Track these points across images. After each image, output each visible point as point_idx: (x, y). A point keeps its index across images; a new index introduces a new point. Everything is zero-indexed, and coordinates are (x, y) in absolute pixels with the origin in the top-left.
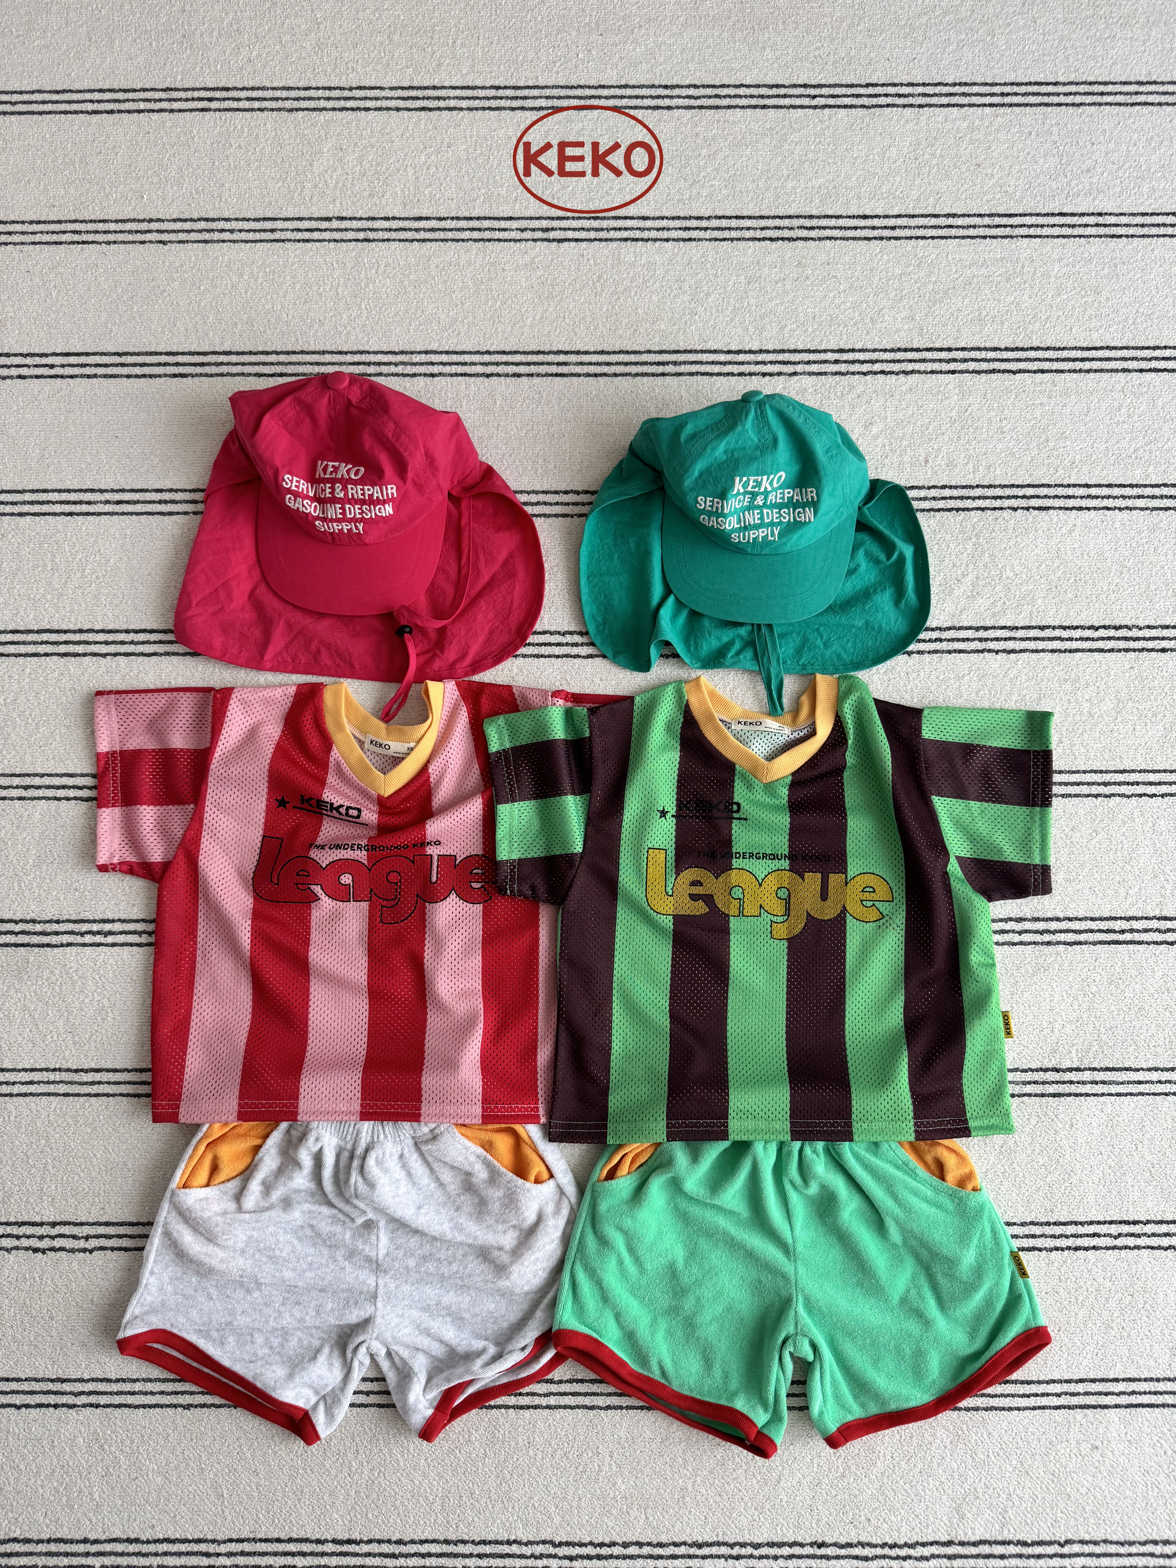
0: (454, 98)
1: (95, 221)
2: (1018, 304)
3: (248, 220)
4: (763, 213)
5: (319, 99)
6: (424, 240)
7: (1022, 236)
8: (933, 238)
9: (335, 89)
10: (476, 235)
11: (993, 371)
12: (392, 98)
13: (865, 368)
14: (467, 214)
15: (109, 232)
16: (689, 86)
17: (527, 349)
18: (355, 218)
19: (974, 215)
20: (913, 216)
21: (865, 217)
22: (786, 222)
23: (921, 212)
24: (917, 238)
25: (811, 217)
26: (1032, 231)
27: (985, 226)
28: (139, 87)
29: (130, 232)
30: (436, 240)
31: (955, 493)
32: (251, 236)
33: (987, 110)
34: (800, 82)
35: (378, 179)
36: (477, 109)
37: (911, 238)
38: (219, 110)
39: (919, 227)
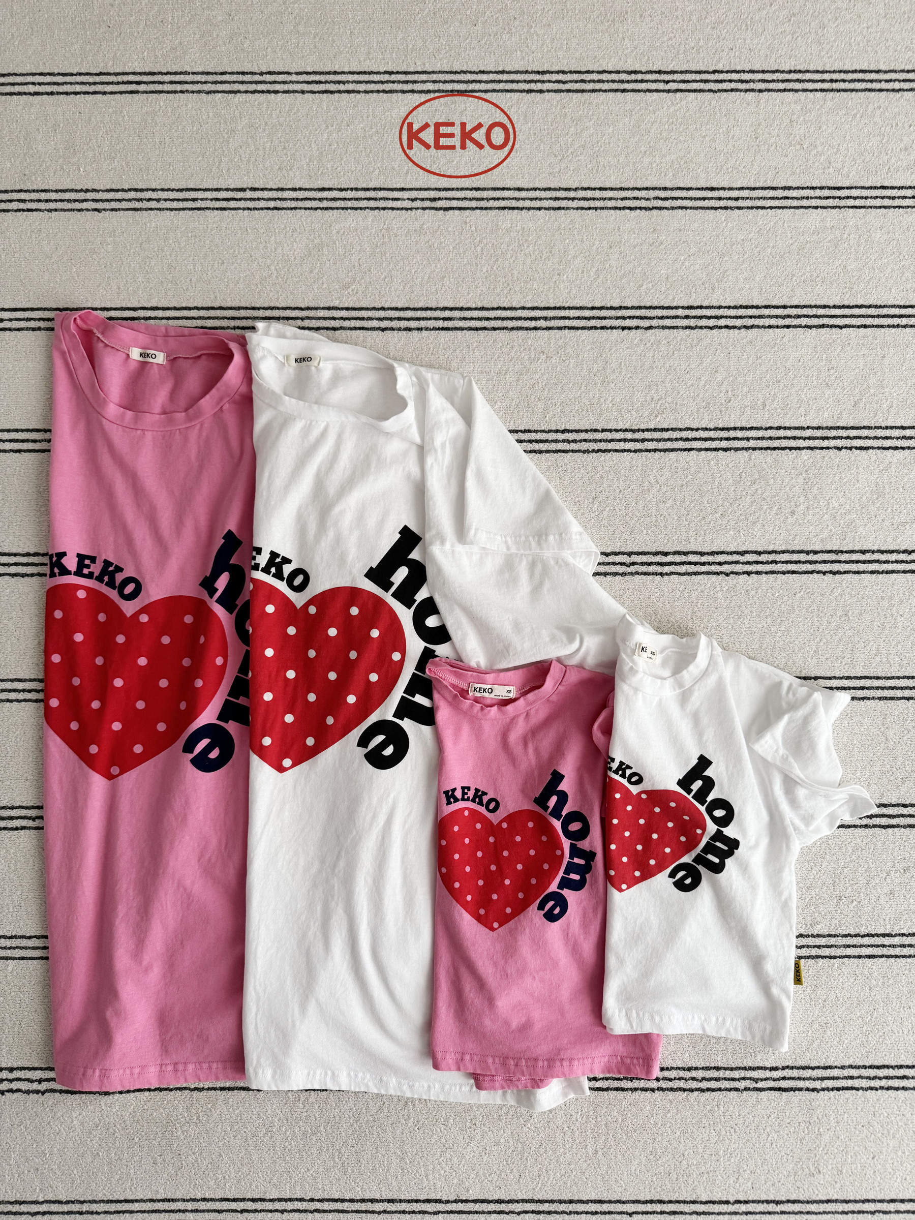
0: (353, 82)
1: (37, 191)
2: (845, 267)
3: (173, 190)
4: (623, 185)
5: (234, 82)
6: (327, 209)
7: (849, 207)
8: (771, 208)
9: (247, 73)
10: (372, 204)
11: (823, 326)
12: (298, 82)
13: (712, 323)
14: (364, 186)
15: (50, 201)
16: (558, 72)
17: (416, 306)
18: (266, 189)
19: (808, 188)
20: (754, 189)
21: (712, 189)
22: (643, 194)
23: (761, 185)
24: (757, 208)
25: (665, 189)
26: (858, 203)
27: (816, 198)
28: (75, 72)
29: (69, 201)
30: (337, 208)
31: (789, 433)
32: (175, 205)
33: (819, 94)
34: (655, 69)
35: (286, 154)
36: (372, 92)
37: (752, 208)
38: (146, 92)
39: (759, 199)
